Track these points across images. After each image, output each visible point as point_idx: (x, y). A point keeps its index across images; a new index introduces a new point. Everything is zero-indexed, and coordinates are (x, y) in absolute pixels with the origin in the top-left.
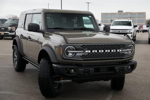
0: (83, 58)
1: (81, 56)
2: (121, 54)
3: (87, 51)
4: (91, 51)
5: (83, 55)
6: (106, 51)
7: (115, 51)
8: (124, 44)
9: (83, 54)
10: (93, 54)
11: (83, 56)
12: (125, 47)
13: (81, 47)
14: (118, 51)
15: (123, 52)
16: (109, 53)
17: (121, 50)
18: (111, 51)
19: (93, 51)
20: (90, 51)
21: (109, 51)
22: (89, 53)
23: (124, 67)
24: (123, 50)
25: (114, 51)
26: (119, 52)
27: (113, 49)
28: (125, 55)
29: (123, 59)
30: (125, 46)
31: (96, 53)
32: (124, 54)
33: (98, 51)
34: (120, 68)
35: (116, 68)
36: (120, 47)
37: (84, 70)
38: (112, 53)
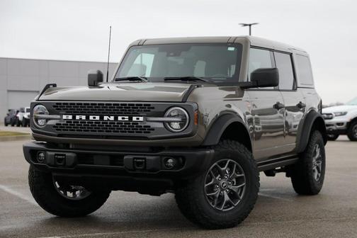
0: (57, 130)
1: (54, 127)
2: (141, 126)
3: (64, 117)
4: (74, 117)
5: (57, 124)
6: (106, 118)
7: (127, 118)
8: (149, 105)
9: (58, 122)
10: (76, 122)
11: (57, 126)
12: (152, 110)
13: (54, 106)
14: (134, 119)
15: (148, 124)
16: (112, 123)
17: (141, 119)
18: (116, 118)
19: (78, 117)
20: (70, 117)
21: (112, 118)
22: (69, 121)
23: (145, 159)
24: (149, 119)
25: (123, 118)
26: (136, 123)
27: (121, 114)
28: (153, 129)
29: (147, 139)
30: (153, 108)
31: (83, 122)
32: (149, 129)
33: (87, 118)
34: (134, 158)
35: (125, 158)
36: (138, 111)
37: (56, 155)
38: (120, 123)
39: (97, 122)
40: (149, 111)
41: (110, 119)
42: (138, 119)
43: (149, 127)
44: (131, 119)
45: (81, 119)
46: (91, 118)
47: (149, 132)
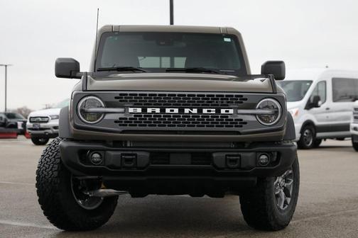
0: (120, 125)
1: (116, 122)
2: (232, 120)
3: (131, 110)
4: (144, 110)
5: (120, 119)
6: (187, 111)
7: (213, 111)
8: (242, 96)
9: (122, 116)
10: (148, 116)
11: (119, 122)
12: (244, 102)
13: (116, 98)
14: (223, 111)
15: (239, 117)
16: (196, 116)
17: (231, 111)
18: (200, 111)
19: (149, 110)
20: (139, 110)
21: (195, 111)
22: (137, 115)
23: (240, 156)
24: (240, 111)
25: (209, 111)
26: (225, 116)
27: (206, 106)
28: (245, 123)
29: (238, 133)
30: (246, 99)
31: (157, 115)
32: (242, 123)
33: (163, 110)
34: (227, 156)
35: (214, 155)
36: (228, 102)
37: (122, 154)
38: (206, 116)
39: (175, 116)
40: (242, 102)
41: (193, 112)
42: (228, 111)
43: (241, 120)
44: (218, 111)
45: (153, 112)
46: (168, 110)
47: (241, 126)
